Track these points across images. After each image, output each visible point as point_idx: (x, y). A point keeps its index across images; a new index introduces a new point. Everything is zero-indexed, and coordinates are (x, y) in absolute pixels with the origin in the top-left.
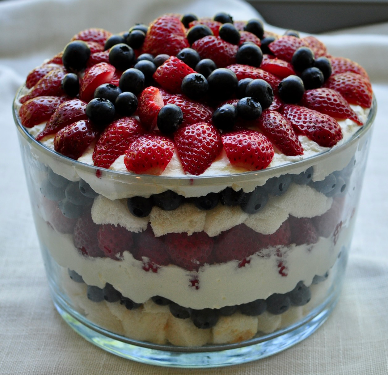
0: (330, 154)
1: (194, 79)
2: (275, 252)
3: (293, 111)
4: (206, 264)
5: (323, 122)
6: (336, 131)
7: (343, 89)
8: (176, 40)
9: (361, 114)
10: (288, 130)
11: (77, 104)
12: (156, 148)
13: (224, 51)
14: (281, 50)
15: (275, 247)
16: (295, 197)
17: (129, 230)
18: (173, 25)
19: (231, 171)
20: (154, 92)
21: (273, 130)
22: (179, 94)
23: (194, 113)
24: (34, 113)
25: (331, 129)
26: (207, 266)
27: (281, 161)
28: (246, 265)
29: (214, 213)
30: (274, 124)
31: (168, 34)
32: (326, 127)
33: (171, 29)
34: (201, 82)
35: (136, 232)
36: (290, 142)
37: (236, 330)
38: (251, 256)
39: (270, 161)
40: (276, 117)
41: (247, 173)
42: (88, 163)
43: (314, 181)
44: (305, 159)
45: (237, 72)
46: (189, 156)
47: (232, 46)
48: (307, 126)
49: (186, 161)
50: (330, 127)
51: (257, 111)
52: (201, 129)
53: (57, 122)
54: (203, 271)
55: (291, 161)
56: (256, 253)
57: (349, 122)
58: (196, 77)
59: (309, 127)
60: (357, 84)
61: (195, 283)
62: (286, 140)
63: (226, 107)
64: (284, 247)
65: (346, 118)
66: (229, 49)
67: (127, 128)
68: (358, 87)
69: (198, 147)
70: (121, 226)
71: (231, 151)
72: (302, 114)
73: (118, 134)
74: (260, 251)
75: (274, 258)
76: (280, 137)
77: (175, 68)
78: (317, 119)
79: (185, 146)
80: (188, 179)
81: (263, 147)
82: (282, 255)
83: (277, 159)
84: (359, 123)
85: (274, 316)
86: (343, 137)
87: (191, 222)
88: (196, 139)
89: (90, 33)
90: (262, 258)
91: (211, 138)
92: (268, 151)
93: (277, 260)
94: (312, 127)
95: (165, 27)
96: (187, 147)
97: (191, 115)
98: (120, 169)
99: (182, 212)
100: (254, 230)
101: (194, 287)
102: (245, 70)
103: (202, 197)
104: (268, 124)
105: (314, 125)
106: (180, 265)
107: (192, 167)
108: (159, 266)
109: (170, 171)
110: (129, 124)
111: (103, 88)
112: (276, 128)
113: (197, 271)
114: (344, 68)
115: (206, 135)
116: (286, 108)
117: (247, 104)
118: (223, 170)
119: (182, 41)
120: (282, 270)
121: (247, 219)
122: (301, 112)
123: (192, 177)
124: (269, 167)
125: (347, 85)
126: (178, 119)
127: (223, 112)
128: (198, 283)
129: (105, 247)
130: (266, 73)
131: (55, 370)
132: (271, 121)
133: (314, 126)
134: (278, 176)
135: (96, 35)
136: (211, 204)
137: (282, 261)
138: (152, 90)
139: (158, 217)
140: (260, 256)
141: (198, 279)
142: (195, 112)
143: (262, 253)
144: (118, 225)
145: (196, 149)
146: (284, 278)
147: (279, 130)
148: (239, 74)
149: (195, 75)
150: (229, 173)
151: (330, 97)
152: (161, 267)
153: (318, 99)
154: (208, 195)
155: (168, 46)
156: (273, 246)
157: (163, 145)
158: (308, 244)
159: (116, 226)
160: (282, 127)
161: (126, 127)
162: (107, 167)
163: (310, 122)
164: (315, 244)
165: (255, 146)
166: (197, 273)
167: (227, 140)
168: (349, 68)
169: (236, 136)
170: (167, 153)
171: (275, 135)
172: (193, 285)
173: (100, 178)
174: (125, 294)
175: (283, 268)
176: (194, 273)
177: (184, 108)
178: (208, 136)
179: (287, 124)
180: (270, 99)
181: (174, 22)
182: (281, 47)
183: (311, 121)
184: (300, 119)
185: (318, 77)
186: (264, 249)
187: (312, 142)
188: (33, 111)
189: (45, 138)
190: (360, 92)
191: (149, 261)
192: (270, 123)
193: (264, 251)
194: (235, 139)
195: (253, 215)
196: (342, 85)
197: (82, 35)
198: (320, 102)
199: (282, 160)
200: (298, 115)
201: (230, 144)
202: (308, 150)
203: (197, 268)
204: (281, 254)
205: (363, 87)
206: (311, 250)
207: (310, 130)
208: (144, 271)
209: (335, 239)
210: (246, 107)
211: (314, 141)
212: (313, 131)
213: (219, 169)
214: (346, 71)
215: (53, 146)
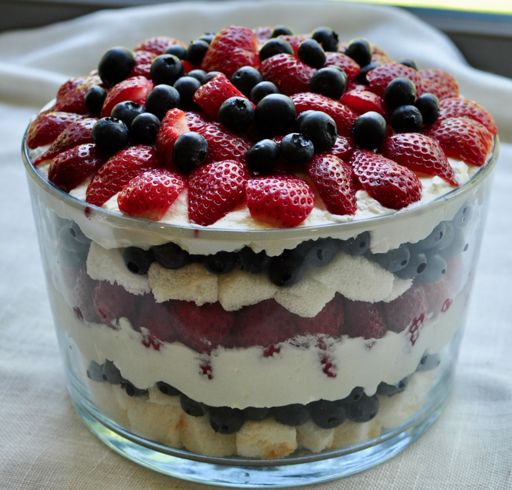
0: (394, 218)
1: (233, 104)
2: (316, 343)
3: (361, 158)
4: (219, 346)
5: (392, 175)
6: (408, 189)
7: (444, 137)
8: (240, 56)
9: (459, 173)
10: (341, 180)
11: (89, 124)
12: (157, 185)
13: (296, 74)
14: (378, 80)
15: (316, 336)
16: (342, 270)
17: (127, 290)
18: (241, 37)
19: (250, 225)
20: (177, 115)
21: (320, 178)
22: (217, 122)
23: (225, 147)
24: (40, 131)
25: (401, 185)
26: (221, 350)
27: (323, 220)
28: (275, 354)
29: (228, 279)
30: (324, 171)
31: (232, 47)
32: (395, 181)
33: (237, 41)
34: (242, 108)
35: (135, 294)
36: (339, 196)
37: (265, 442)
38: (280, 344)
39: (304, 218)
40: (330, 162)
41: (269, 230)
42: (79, 198)
43: (374, 253)
44: (355, 221)
45: (301, 101)
46: (199, 200)
47: (308, 69)
48: (370, 179)
49: (194, 206)
50: (402, 183)
51: (304, 152)
52: (224, 168)
53: (60, 145)
54: (216, 356)
55: (335, 221)
56: (287, 340)
57: (437, 180)
58: (237, 101)
59: (372, 180)
60: (465, 132)
61: (206, 369)
62: (334, 193)
63: (264, 143)
64: (329, 337)
65: (435, 175)
66: (304, 72)
67: (134, 158)
68: (465, 136)
69: (213, 190)
70: (118, 285)
71: (253, 198)
72: (370, 163)
73: (122, 164)
74: (294, 338)
75: (314, 350)
76: (327, 188)
77: (217, 88)
78: (386, 170)
79: (198, 187)
80: (192, 230)
81: (297, 198)
82: (327, 348)
83: (318, 216)
84: (453, 184)
85: (323, 430)
86: (422, 199)
87: (199, 287)
88: (214, 179)
89: (156, 41)
90: (298, 348)
91: (235, 180)
92: (305, 204)
93: (320, 354)
94: (377, 180)
95: (230, 39)
96: (201, 188)
97: (220, 150)
98: (113, 209)
99: (187, 274)
100: (287, 309)
101: (206, 376)
102: (312, 100)
103: (211, 256)
104: (317, 171)
105: (380, 177)
106: (188, 344)
107: (199, 214)
108: (160, 341)
109: (172, 217)
110: (139, 153)
111: (121, 106)
112: (325, 176)
113: (209, 354)
114: (461, 111)
115: (229, 175)
116: (355, 153)
117: (291, 141)
118: (239, 222)
119: (248, 57)
120: (328, 368)
121: (276, 292)
122: (370, 160)
123: (196, 227)
124: (302, 226)
125: (451, 133)
126: (197, 152)
127: (257, 149)
128: (211, 371)
129: (100, 311)
130: (341, 107)
131: (36, 462)
132: (321, 167)
133: (379, 179)
134: (315, 238)
135: (163, 45)
136: (222, 265)
137: (327, 355)
138: (175, 112)
139: (156, 276)
140: (293, 344)
141: (211, 365)
142: (228, 147)
143: (297, 341)
144: (115, 283)
145: (210, 192)
146: (331, 379)
147: (328, 179)
148: (303, 104)
149: (237, 100)
150: (247, 228)
151: (420, 144)
152: (163, 343)
153: (401, 146)
154: (218, 253)
155: (229, 62)
156: (312, 334)
157: (168, 183)
158: (367, 338)
159: (112, 283)
160: (333, 175)
161: (134, 156)
162: (99, 204)
163: (376, 174)
164: (379, 341)
165: (285, 196)
166: (208, 356)
167: (252, 184)
168: (468, 112)
169: (264, 181)
170: (170, 192)
171: (322, 185)
172: (205, 373)
173: (89, 218)
174: (124, 375)
175: (330, 365)
176: (205, 356)
177: (214, 140)
178: (231, 177)
179: (343, 173)
180: (329, 138)
181: (244, 33)
182: (379, 77)
183: (377, 172)
184: (365, 168)
185: (413, 118)
186: (299, 336)
187: (372, 200)
188: (40, 128)
189: (44, 162)
190: (468, 143)
191: (149, 334)
192: (320, 169)
193: (300, 339)
194: (262, 185)
195: (285, 289)
196: (445, 132)
197: (146, 44)
198: (402, 151)
199: (324, 218)
200: (366, 163)
201: (254, 190)
202: (365, 209)
203: (208, 350)
204: (325, 346)
205: (474, 137)
206: (372, 347)
207: (372, 184)
208: (144, 347)
209: (412, 336)
210: (290, 145)
211: (375, 199)
212: (375, 186)
213: (235, 221)
214: (462, 115)
215: (47, 174)
